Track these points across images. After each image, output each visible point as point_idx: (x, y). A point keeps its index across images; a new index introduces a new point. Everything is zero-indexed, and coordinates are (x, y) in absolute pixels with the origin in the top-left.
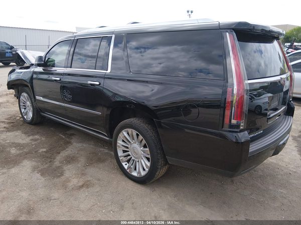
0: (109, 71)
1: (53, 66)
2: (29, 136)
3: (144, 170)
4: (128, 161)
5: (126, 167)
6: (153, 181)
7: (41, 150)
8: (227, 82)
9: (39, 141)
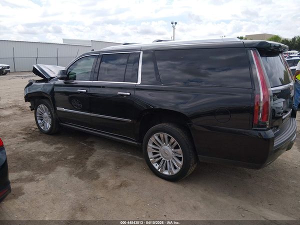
0: (139, 82)
1: (75, 78)
2: (52, 145)
3: (175, 168)
4: (159, 162)
5: (157, 167)
6: (185, 177)
7: (70, 157)
8: (255, 90)
9: (63, 149)
